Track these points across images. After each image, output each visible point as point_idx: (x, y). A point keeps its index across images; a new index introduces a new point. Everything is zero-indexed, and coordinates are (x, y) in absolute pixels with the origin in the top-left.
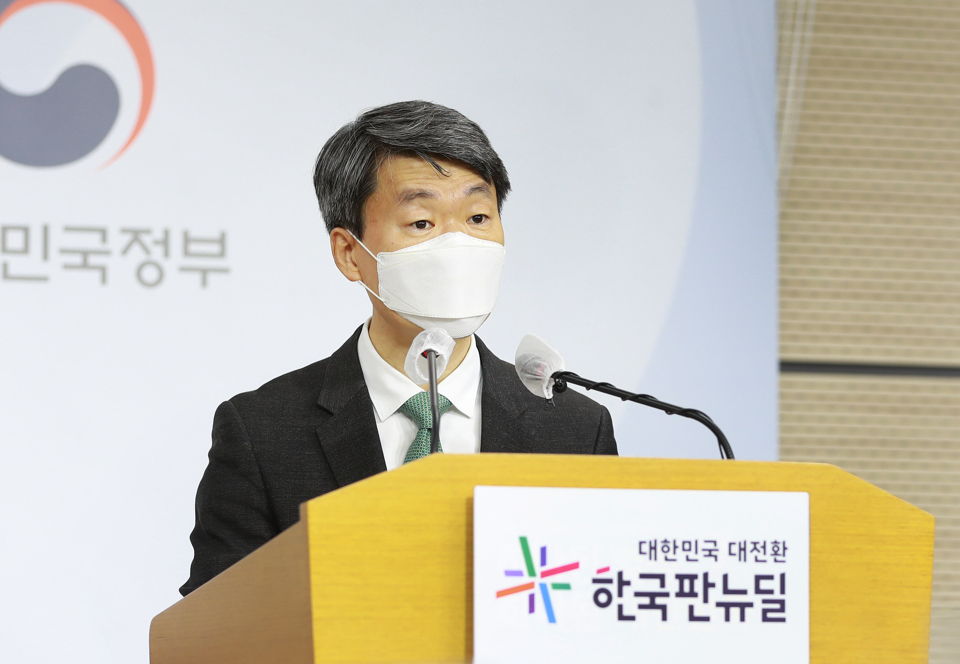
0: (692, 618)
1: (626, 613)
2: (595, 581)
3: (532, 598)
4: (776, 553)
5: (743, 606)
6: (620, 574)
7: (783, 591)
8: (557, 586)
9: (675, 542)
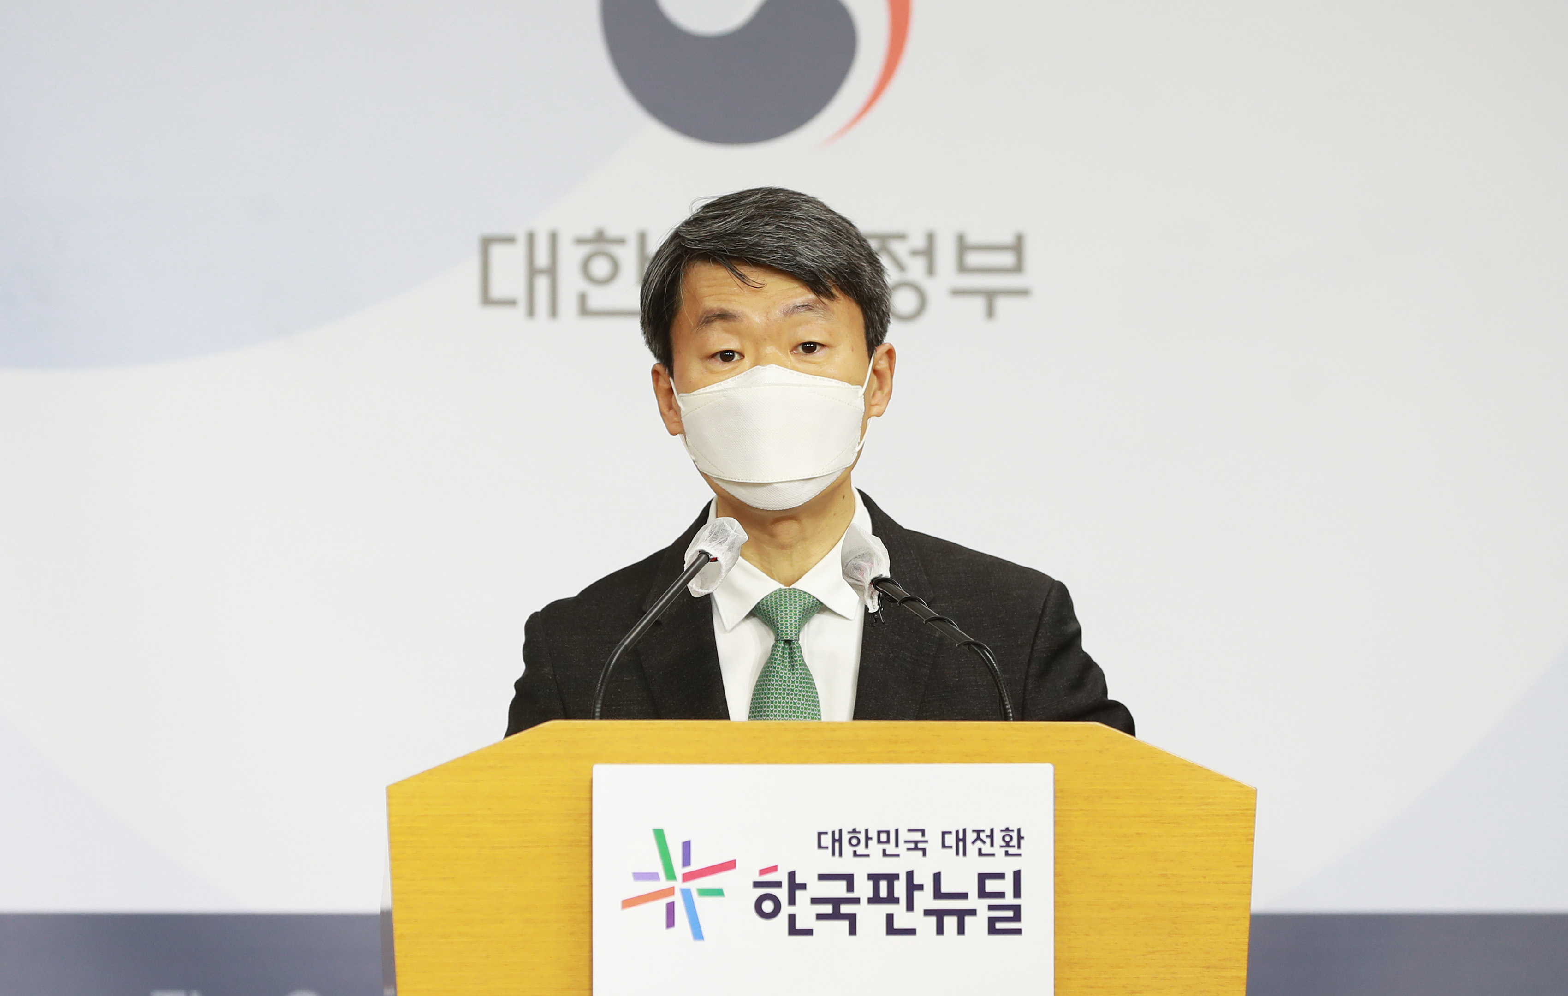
0: (891, 930)
1: (799, 925)
2: (757, 884)
3: (671, 908)
4: (1008, 844)
5: (961, 915)
6: (792, 875)
7: (1017, 893)
8: (704, 892)
9: (867, 831)
